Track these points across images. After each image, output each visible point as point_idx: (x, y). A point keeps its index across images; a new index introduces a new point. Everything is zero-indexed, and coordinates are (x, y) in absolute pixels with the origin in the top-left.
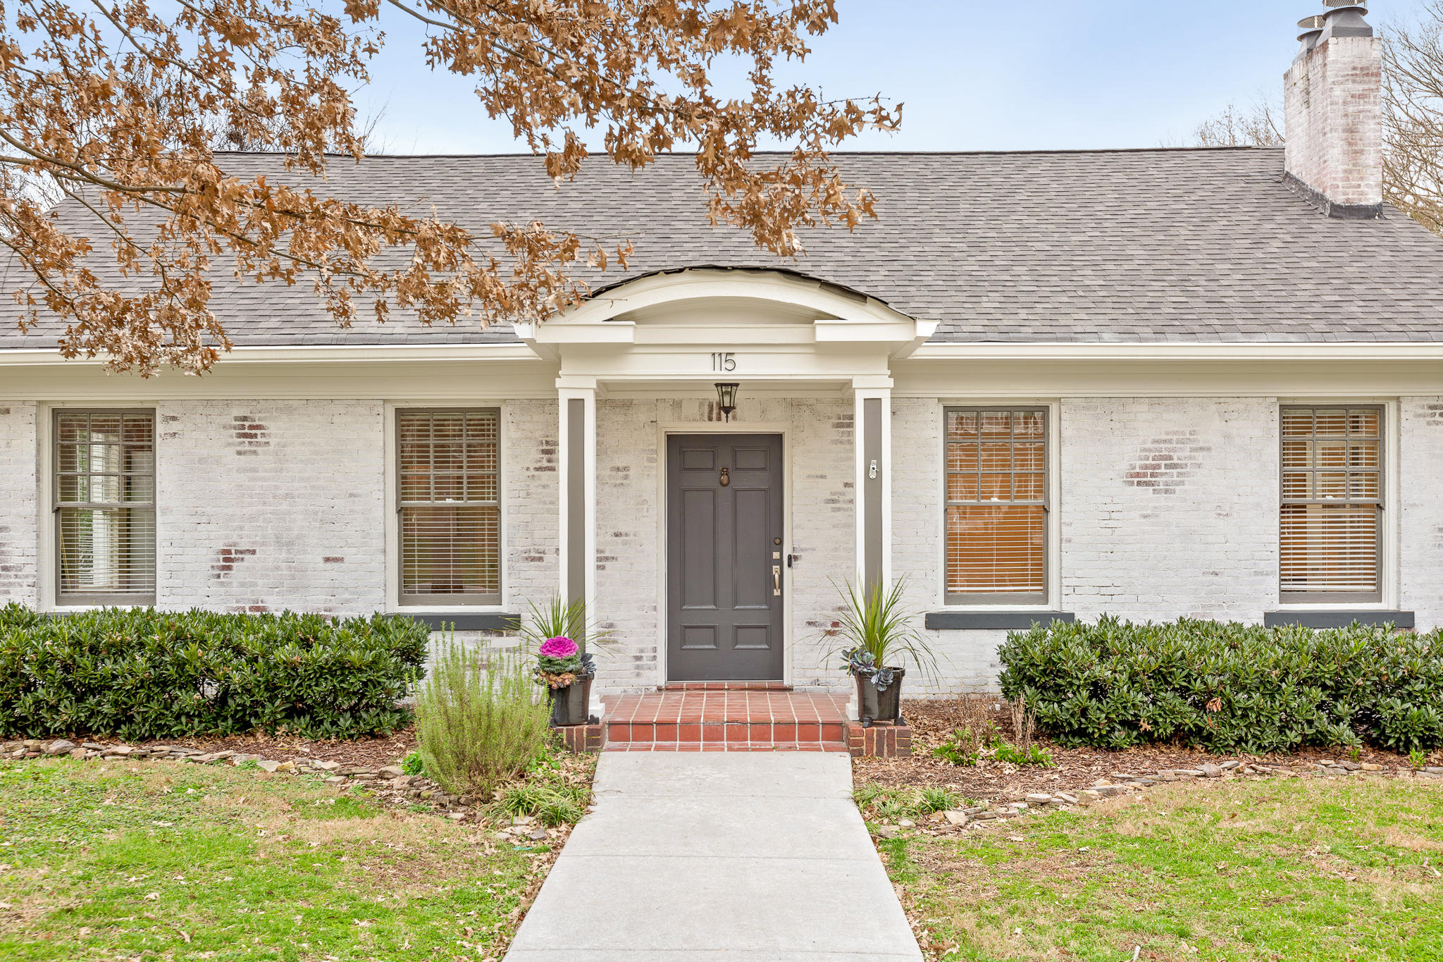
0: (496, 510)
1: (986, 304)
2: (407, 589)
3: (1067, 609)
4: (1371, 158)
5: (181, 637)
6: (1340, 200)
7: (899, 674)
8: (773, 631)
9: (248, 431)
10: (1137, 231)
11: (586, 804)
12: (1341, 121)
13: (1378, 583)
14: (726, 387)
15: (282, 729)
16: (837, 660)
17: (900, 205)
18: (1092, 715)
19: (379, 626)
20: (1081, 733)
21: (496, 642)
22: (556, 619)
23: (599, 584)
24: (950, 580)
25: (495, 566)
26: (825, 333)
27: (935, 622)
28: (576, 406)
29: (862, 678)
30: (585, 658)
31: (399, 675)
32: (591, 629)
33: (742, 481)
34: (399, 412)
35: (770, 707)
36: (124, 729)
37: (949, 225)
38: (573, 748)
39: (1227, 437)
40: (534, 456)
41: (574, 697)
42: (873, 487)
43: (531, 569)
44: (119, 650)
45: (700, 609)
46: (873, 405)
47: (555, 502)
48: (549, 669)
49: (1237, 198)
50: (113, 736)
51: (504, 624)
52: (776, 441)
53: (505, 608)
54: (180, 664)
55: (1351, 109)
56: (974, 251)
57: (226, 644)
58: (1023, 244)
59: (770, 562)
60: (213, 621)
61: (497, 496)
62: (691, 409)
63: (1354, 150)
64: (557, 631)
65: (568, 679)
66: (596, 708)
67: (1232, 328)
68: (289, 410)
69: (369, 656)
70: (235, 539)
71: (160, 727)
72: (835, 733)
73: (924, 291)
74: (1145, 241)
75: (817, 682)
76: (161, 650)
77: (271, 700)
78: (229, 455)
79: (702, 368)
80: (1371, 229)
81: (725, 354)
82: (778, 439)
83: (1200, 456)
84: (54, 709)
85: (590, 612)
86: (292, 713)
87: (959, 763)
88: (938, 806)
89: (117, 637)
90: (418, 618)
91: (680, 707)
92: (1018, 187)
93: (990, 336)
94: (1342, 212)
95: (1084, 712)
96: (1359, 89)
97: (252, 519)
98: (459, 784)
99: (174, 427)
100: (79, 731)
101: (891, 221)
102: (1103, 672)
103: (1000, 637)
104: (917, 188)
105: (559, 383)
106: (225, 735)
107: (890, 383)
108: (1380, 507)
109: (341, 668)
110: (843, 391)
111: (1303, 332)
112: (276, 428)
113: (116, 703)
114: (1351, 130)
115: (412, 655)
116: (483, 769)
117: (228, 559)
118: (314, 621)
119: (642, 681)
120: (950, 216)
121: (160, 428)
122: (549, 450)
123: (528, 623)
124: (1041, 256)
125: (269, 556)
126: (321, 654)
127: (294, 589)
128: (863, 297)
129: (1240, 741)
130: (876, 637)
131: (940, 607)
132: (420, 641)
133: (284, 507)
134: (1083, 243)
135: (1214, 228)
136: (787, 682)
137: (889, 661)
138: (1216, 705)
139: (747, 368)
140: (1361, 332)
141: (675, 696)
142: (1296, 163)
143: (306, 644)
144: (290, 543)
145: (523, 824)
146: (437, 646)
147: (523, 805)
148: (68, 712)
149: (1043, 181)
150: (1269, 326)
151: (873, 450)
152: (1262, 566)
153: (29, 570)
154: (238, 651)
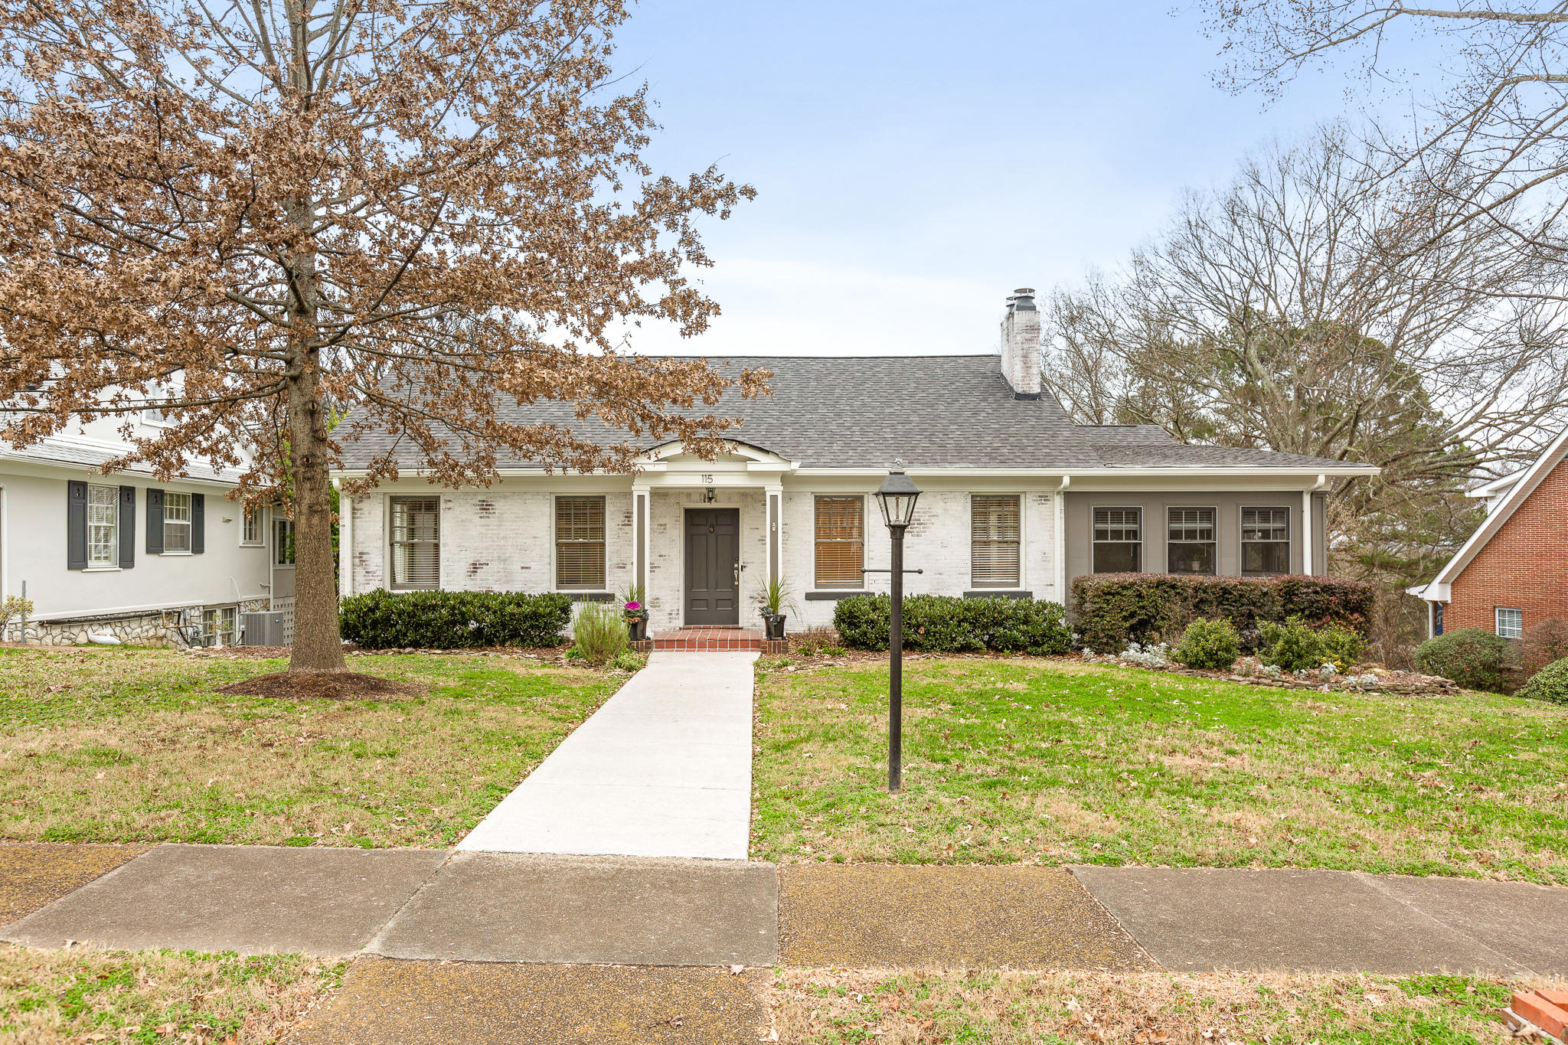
0: (603, 545)
1: (835, 447)
2: (561, 582)
3: (871, 591)
4: (1035, 370)
5: (463, 603)
6: (1020, 390)
7: (783, 618)
8: (734, 601)
9: (485, 507)
10: (919, 407)
11: (644, 665)
12: (1020, 352)
13: (1018, 579)
14: (711, 490)
15: (508, 643)
16: (757, 612)
17: (806, 390)
18: (869, 635)
19: (551, 598)
20: (864, 644)
21: (602, 606)
22: (631, 593)
23: (651, 579)
24: (817, 577)
25: (603, 572)
26: (751, 467)
27: (810, 597)
28: (641, 498)
29: (767, 619)
30: (645, 611)
31: (560, 619)
32: (647, 599)
33: (721, 530)
34: (557, 498)
35: (730, 635)
36: (436, 644)
37: (828, 402)
38: (638, 650)
39: (946, 510)
40: (621, 518)
41: (639, 628)
42: (774, 535)
43: (620, 573)
44: (434, 608)
45: (701, 591)
46: (774, 498)
47: (631, 540)
48: (628, 614)
49: (975, 387)
50: (431, 647)
51: (609, 598)
52: (735, 512)
53: (607, 591)
54: (463, 614)
55: (1025, 346)
56: (837, 418)
57: (483, 605)
58: (861, 414)
59: (734, 568)
60: (475, 596)
61: (604, 537)
62: (695, 497)
63: (1027, 366)
64: (632, 599)
65: (637, 620)
66: (649, 633)
67: (944, 461)
68: (505, 497)
69: (548, 610)
70: (478, 558)
71: (453, 643)
72: (756, 644)
73: (807, 441)
74: (921, 412)
75: (754, 625)
76: (453, 608)
77: (504, 630)
78: (476, 518)
79: (697, 481)
80: (1031, 405)
81: (708, 475)
82: (737, 510)
83: (933, 519)
84: (405, 635)
85: (647, 591)
86: (512, 637)
87: (806, 655)
88: (786, 665)
89: (434, 602)
90: (568, 595)
91: (687, 635)
92: (867, 379)
93: (833, 464)
94: (1021, 397)
95: (865, 634)
96: (1029, 336)
97: (487, 549)
98: (593, 658)
99: (450, 505)
100: (416, 645)
101: (800, 400)
102: (873, 616)
103: (834, 604)
104: (816, 379)
105: (633, 488)
106: (482, 646)
107: (782, 488)
108: (1018, 543)
109: (535, 615)
110: (761, 492)
111: (976, 462)
112: (499, 506)
113: (433, 632)
114: (1025, 357)
115: (566, 610)
116: (601, 653)
117: (475, 568)
118: (521, 596)
119: (672, 625)
120: (829, 397)
121: (442, 505)
122: (629, 516)
123: (617, 595)
124: (868, 421)
125: (495, 566)
126: (526, 609)
127: (507, 582)
128: (767, 452)
129: (933, 646)
130: (775, 601)
131: (813, 590)
132: (568, 606)
133: (502, 543)
134: (891, 414)
135: (957, 404)
136: (740, 625)
137: (781, 613)
138: (922, 631)
139: (718, 481)
140: (1003, 463)
141: (686, 631)
142: (1005, 369)
143: (519, 605)
144: (505, 560)
145: (618, 671)
146: (577, 609)
147: (619, 665)
148: (411, 635)
149: (881, 375)
150: (962, 459)
151: (774, 518)
152: (963, 570)
153: (379, 573)
154: (488, 609)
